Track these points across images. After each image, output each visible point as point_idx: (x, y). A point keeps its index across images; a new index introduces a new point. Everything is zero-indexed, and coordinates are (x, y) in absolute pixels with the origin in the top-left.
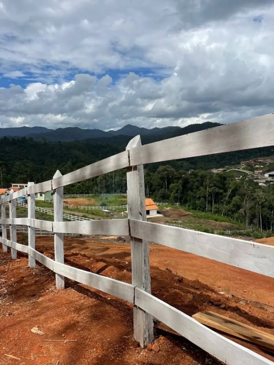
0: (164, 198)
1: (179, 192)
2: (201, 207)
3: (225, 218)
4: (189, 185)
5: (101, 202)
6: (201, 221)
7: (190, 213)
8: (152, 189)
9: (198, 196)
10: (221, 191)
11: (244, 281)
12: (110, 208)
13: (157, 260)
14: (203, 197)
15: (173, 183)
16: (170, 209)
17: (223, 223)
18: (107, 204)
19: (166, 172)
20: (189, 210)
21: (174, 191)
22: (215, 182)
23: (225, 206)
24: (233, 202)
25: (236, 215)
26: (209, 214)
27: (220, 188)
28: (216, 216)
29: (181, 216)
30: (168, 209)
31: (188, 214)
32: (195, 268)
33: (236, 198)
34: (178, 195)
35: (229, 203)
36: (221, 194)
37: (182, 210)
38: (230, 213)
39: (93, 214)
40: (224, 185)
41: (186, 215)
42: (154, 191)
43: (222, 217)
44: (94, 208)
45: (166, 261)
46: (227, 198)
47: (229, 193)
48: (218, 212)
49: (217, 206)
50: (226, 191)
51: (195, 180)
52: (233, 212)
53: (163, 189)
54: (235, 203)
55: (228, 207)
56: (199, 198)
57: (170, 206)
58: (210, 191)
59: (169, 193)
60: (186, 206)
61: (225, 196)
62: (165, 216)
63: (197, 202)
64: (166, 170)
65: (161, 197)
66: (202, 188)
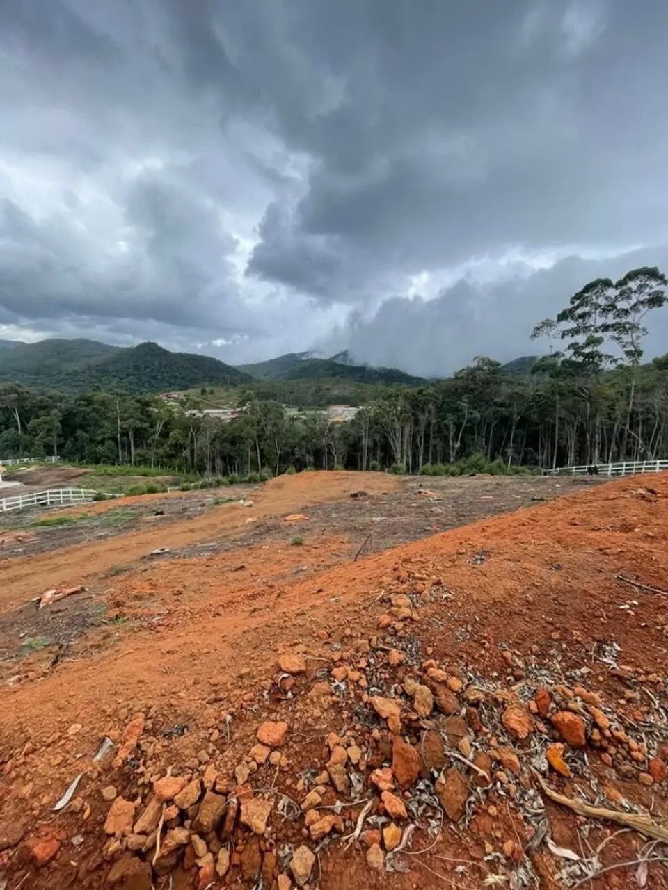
0: (16, 449)
1: (54, 433)
2: (108, 457)
3: (159, 470)
4: (77, 420)
6: (117, 480)
9: (100, 438)
10: (146, 425)
14: (109, 438)
15: (38, 417)
16: (37, 470)
17: (159, 478)
19: (15, 395)
20: (81, 465)
21: (42, 433)
22: (131, 411)
23: (155, 450)
24: (171, 441)
25: (177, 462)
26: (128, 468)
27: (141, 420)
28: (142, 469)
29: (69, 477)
30: (32, 469)
31: (86, 473)
33: (175, 433)
34: (54, 440)
35: (161, 444)
36: (146, 430)
37: (69, 468)
38: (165, 460)
40: (148, 415)
41: (79, 475)
43: (153, 469)
46: (157, 436)
47: (159, 427)
48: (144, 461)
49: (139, 451)
50: (152, 426)
51: (88, 409)
52: (171, 457)
53: (12, 430)
54: (174, 442)
55: (161, 451)
56: (102, 442)
57: (35, 464)
58: (125, 426)
59: (28, 437)
60: (74, 461)
61: (154, 433)
62: (25, 484)
63: (100, 448)
64: (13, 390)
65: (7, 447)
66: (106, 423)
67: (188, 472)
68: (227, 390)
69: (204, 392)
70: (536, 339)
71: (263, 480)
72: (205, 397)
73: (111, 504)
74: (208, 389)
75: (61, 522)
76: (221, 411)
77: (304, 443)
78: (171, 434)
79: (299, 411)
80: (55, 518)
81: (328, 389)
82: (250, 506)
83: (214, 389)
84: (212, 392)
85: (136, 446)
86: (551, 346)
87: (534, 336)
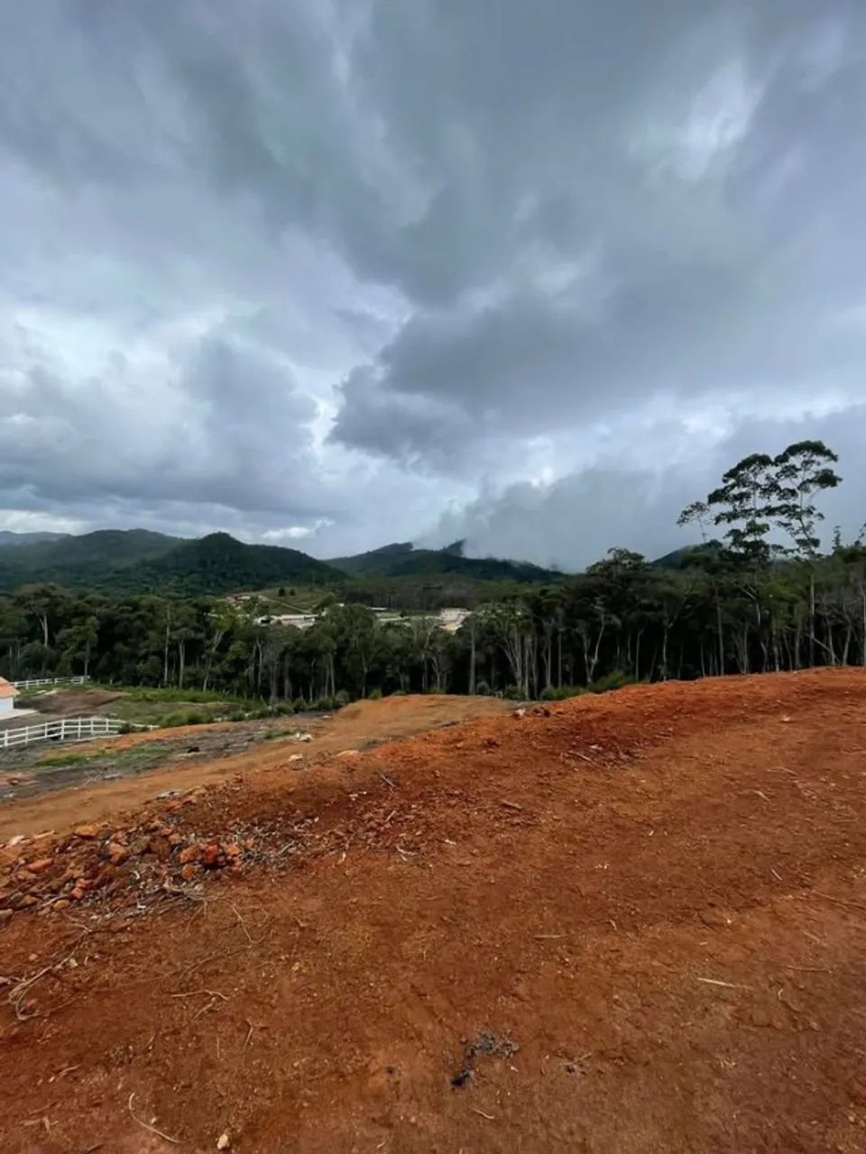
0: (36, 667)
1: (88, 647)
2: (150, 677)
3: (213, 694)
4: (117, 630)
6: (157, 707)
7: (118, 694)
9: (143, 652)
10: (201, 635)
14: (154, 653)
15: (70, 626)
16: (58, 694)
17: (210, 704)
19: (46, 600)
20: (116, 688)
21: (73, 647)
22: (185, 618)
23: (209, 668)
24: (230, 656)
25: (236, 683)
26: (174, 691)
27: (196, 629)
28: (191, 692)
29: (97, 703)
30: (53, 692)
31: (119, 698)
33: (236, 646)
34: (86, 655)
35: (218, 660)
36: (200, 641)
37: (101, 692)
38: (222, 681)
40: (206, 622)
41: (111, 701)
43: (205, 692)
46: (213, 650)
47: (217, 639)
48: (195, 682)
49: (191, 669)
50: (209, 637)
51: (133, 616)
52: (229, 677)
53: (37, 642)
54: (234, 657)
55: (217, 669)
56: (145, 658)
57: (58, 686)
58: (174, 637)
59: (54, 653)
60: (107, 682)
61: (210, 646)
62: (42, 712)
63: (140, 666)
64: (44, 594)
65: (27, 664)
66: (152, 634)
67: (250, 697)
68: (311, 590)
69: (282, 593)
70: (685, 525)
71: (337, 707)
72: (283, 598)
73: (137, 738)
74: (288, 589)
75: (70, 761)
76: (302, 616)
77: (398, 658)
78: (232, 648)
79: (402, 616)
80: (63, 756)
81: (440, 588)
82: (308, 741)
83: (296, 590)
84: (292, 593)
85: (187, 663)
86: (704, 535)
87: (682, 521)
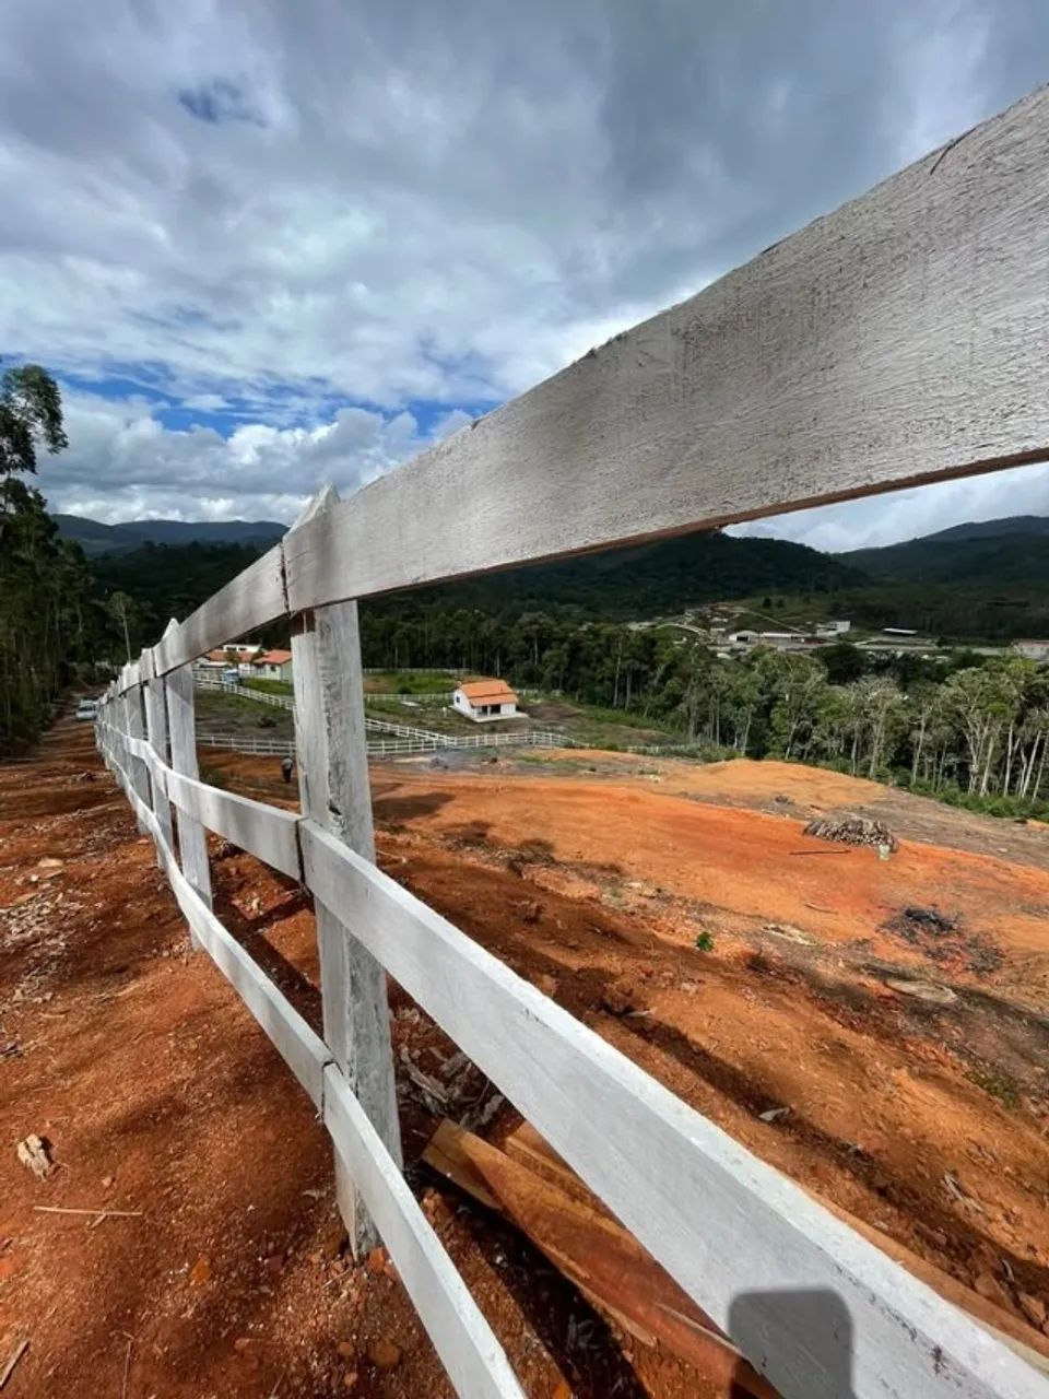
0: (531, 679)
1: (562, 667)
2: (603, 698)
3: (651, 721)
4: (582, 655)
5: (399, 687)
6: (603, 726)
7: (580, 711)
8: (507, 660)
9: (599, 677)
10: (645, 668)
11: (681, 851)
12: (420, 698)
13: (509, 808)
14: (609, 679)
15: (551, 648)
16: (542, 703)
17: (646, 732)
18: (412, 689)
19: (536, 627)
20: (580, 704)
21: (552, 666)
22: (634, 649)
23: (650, 698)
24: (667, 690)
25: (672, 715)
26: (619, 713)
27: (642, 661)
28: (633, 718)
29: (563, 716)
30: (539, 701)
31: (579, 714)
32: (584, 827)
33: (673, 682)
34: (560, 674)
35: (658, 691)
36: (645, 673)
37: (567, 706)
38: (659, 711)
39: (382, 710)
40: (651, 655)
41: (573, 715)
42: (511, 664)
43: (644, 719)
44: (384, 697)
45: (527, 811)
46: (655, 682)
47: (660, 671)
48: (637, 709)
49: (635, 697)
50: (654, 668)
51: (594, 644)
52: (666, 709)
53: (530, 661)
54: (672, 691)
55: (656, 700)
56: (601, 681)
57: (542, 696)
58: (624, 666)
59: (541, 669)
60: (574, 698)
61: (652, 678)
62: (532, 716)
63: (598, 689)
64: (535, 622)
65: (524, 677)
66: (608, 661)
68: (807, 601)
69: (767, 604)
72: (767, 611)
74: (774, 599)
76: (789, 635)
78: (669, 682)
79: (939, 645)
83: (786, 600)
84: (780, 604)
85: (633, 691)
